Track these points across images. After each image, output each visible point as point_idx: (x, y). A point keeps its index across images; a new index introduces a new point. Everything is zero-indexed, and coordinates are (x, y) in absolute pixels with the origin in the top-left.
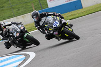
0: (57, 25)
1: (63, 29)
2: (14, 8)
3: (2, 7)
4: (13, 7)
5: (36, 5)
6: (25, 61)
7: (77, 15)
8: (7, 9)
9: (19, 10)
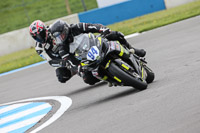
0: (96, 56)
1: (107, 66)
2: (29, 9)
3: (6, 6)
4: (28, 5)
5: (73, 4)
6: (50, 114)
7: (154, 24)
8: (16, 11)
9: (39, 12)
